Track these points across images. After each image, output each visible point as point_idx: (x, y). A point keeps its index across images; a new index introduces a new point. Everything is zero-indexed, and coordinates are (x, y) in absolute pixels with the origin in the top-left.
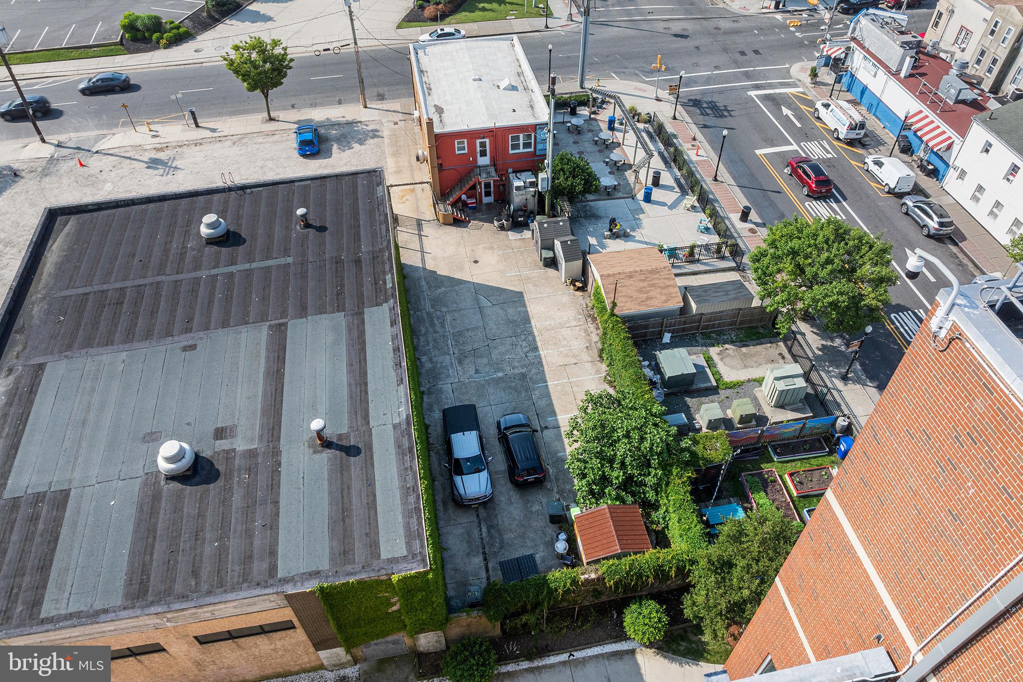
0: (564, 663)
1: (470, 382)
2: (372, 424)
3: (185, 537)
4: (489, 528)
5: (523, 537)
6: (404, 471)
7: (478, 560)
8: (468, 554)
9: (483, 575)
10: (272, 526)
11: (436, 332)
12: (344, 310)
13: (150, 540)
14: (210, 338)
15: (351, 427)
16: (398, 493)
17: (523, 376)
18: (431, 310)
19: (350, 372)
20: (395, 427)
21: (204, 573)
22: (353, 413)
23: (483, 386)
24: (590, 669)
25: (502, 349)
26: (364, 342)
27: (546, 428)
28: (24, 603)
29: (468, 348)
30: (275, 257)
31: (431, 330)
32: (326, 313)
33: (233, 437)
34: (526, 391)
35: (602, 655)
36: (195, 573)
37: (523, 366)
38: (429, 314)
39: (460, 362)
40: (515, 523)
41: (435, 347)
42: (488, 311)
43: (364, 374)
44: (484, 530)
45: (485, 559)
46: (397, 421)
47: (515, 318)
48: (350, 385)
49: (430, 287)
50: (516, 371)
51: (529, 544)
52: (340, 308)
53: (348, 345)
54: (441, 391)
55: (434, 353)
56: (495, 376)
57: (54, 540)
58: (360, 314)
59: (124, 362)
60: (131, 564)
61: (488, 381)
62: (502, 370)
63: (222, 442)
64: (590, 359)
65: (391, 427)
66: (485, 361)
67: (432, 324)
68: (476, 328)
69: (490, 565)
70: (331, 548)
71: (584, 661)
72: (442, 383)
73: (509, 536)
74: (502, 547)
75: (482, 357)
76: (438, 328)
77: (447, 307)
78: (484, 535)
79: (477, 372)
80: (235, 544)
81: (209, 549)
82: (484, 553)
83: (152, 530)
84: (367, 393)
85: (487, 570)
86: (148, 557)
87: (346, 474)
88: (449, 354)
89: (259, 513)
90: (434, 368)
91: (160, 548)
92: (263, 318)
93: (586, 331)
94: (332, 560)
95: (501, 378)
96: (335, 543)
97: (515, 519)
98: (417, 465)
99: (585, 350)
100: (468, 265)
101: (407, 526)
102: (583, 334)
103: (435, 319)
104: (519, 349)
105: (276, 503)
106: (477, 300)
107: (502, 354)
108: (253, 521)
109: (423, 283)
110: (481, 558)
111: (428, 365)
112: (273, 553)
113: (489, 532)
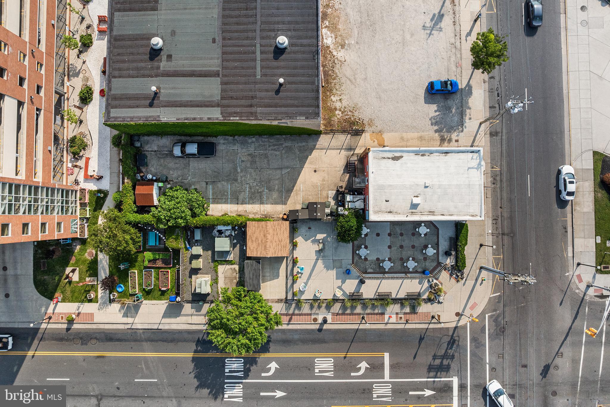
0: (120, 171)
1: (237, 158)
2: (162, 108)
3: (131, 50)
4: (167, 154)
5: (161, 165)
6: (140, 118)
7: (156, 148)
8: (158, 145)
9: (150, 150)
10: (130, 76)
11: (269, 146)
12: (221, 99)
13: (133, 39)
14: (218, 48)
15: (162, 101)
16: (132, 115)
17: (236, 180)
18: (284, 146)
19: (187, 101)
20: (159, 116)
21: (118, 57)
22: (168, 102)
23: (234, 162)
24: (116, 178)
25: (254, 174)
26: (202, 107)
27: (207, 184)
28: (120, 7)
29: (257, 159)
30: (262, 70)
31: (271, 144)
32: (222, 92)
33: (167, 61)
34: (227, 180)
35: (120, 183)
36: (119, 54)
37: (242, 182)
38: (282, 144)
39: (249, 155)
40: (167, 164)
41: (260, 145)
42: (278, 172)
43: (185, 106)
44: (166, 152)
45: (155, 151)
46: (161, 117)
47: (271, 183)
48: (181, 101)
49: (300, 147)
50: (239, 178)
51: (158, 167)
52: (222, 98)
53: (202, 101)
54: (235, 144)
55: (257, 144)
56: (238, 168)
57: (140, 10)
58: (218, 105)
59: (212, 17)
60: (126, 35)
61: (236, 164)
62: (242, 171)
63: (166, 58)
64: (239, 210)
65: (159, 115)
66: (248, 165)
67: (274, 145)
68: (269, 164)
69: (152, 152)
70: (117, 94)
71: (119, 177)
72: (239, 145)
73: (162, 161)
74: (158, 157)
75: (251, 164)
76: (272, 147)
77: (286, 153)
78: (164, 152)
79: (243, 161)
80: (126, 65)
81: (126, 58)
82: (158, 151)
83: (136, 39)
84: (176, 107)
85: (151, 151)
86: (127, 40)
87: (143, 99)
88: (255, 150)
89: (135, 72)
90: (248, 143)
91: (129, 43)
92: (223, 68)
93: (256, 213)
94: (114, 94)
95: (237, 170)
96: (119, 95)
97: (168, 164)
98: (141, 122)
99: (245, 210)
100: (313, 167)
101: (120, 117)
102: (254, 211)
103: (278, 147)
104: (252, 181)
105: (137, 77)
106: (287, 167)
107: (251, 174)
108: (132, 70)
109: (304, 144)
110: (156, 150)
111: (250, 141)
112: (120, 77)
113: (165, 154)
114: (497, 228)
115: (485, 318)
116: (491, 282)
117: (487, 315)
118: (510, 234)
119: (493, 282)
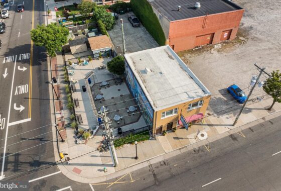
114: (158, 167)
115: (67, 186)
116: (105, 180)
117: (69, 187)
118: (158, 181)
119: (105, 182)
